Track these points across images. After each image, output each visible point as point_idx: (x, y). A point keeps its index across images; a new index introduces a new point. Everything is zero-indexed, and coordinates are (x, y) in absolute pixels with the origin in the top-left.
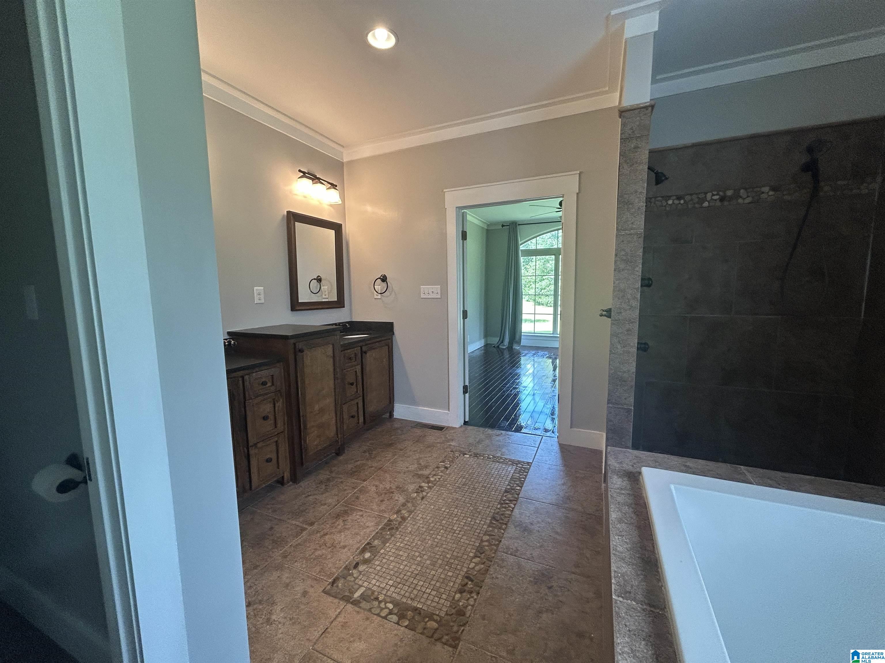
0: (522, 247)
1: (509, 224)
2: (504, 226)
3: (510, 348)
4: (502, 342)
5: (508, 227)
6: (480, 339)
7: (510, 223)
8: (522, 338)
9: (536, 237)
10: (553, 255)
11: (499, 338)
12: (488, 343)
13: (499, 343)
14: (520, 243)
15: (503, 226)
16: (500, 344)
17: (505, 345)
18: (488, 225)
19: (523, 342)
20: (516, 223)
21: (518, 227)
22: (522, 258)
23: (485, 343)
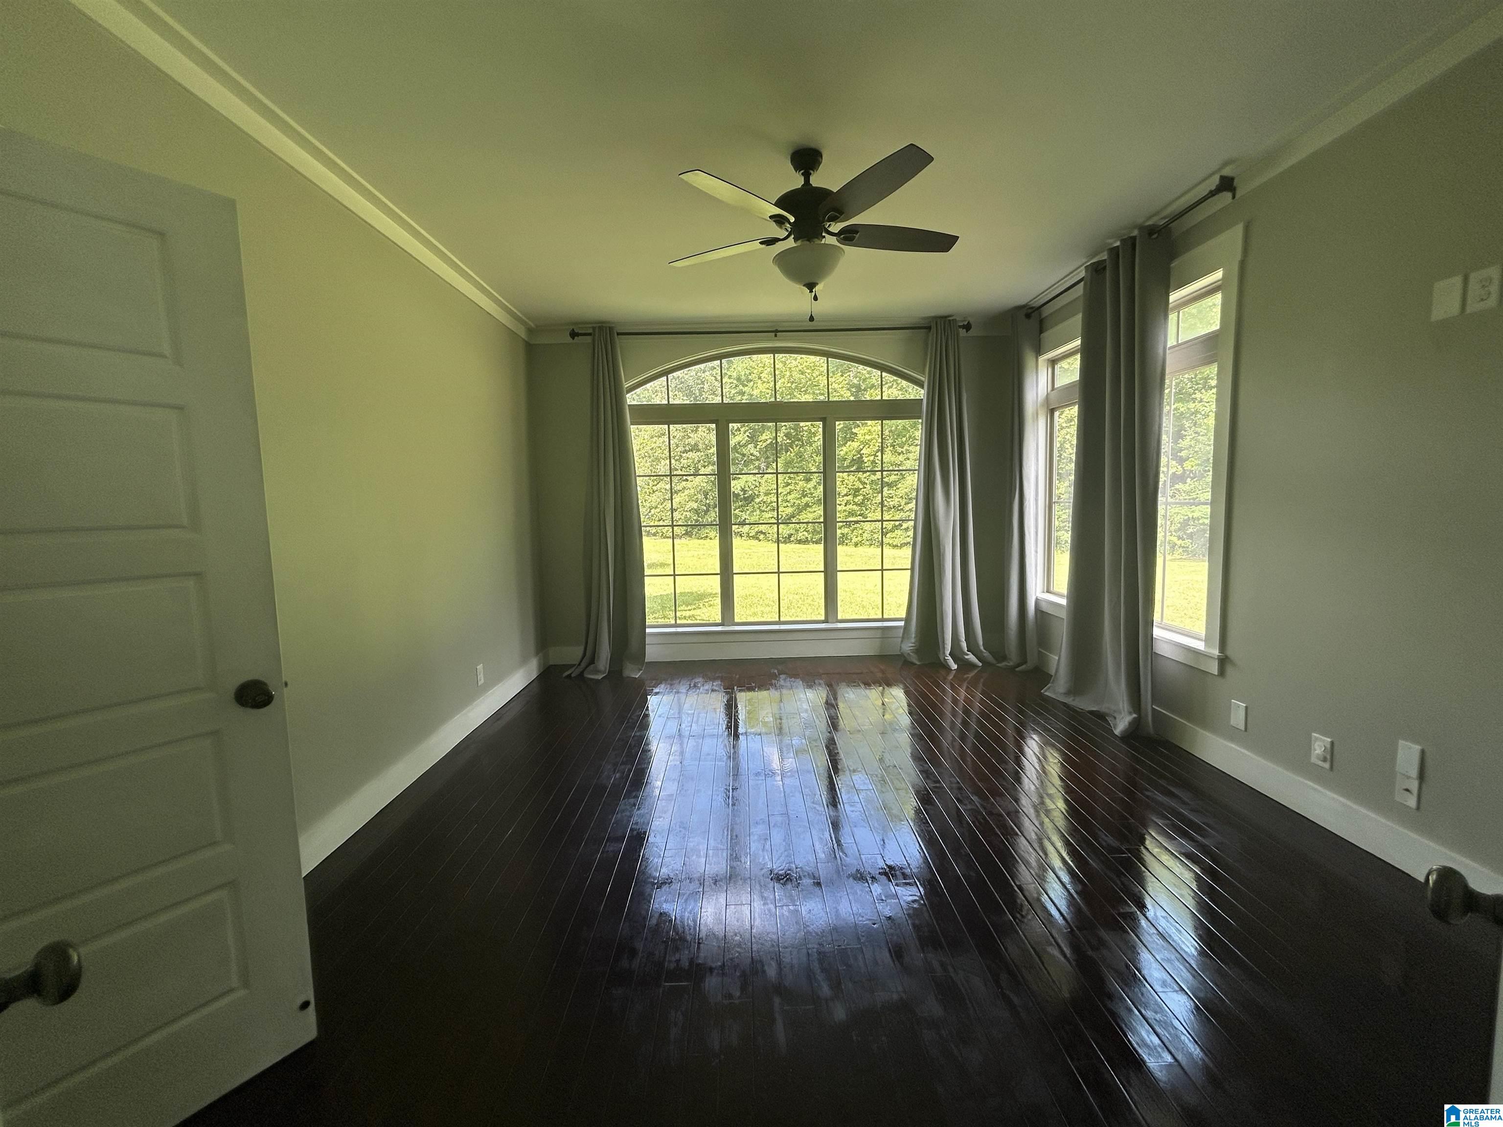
0: (632, 399)
1: (590, 331)
2: (578, 335)
3: (615, 674)
4: (592, 661)
5: (589, 339)
6: (524, 661)
7: (594, 328)
8: (648, 640)
9: (666, 373)
10: (711, 422)
11: (582, 648)
12: (551, 663)
13: (583, 665)
14: (626, 385)
15: (573, 335)
16: (587, 667)
17: (603, 669)
18: (530, 331)
19: (652, 653)
20: (611, 329)
21: (617, 339)
22: (632, 426)
23: (539, 666)
